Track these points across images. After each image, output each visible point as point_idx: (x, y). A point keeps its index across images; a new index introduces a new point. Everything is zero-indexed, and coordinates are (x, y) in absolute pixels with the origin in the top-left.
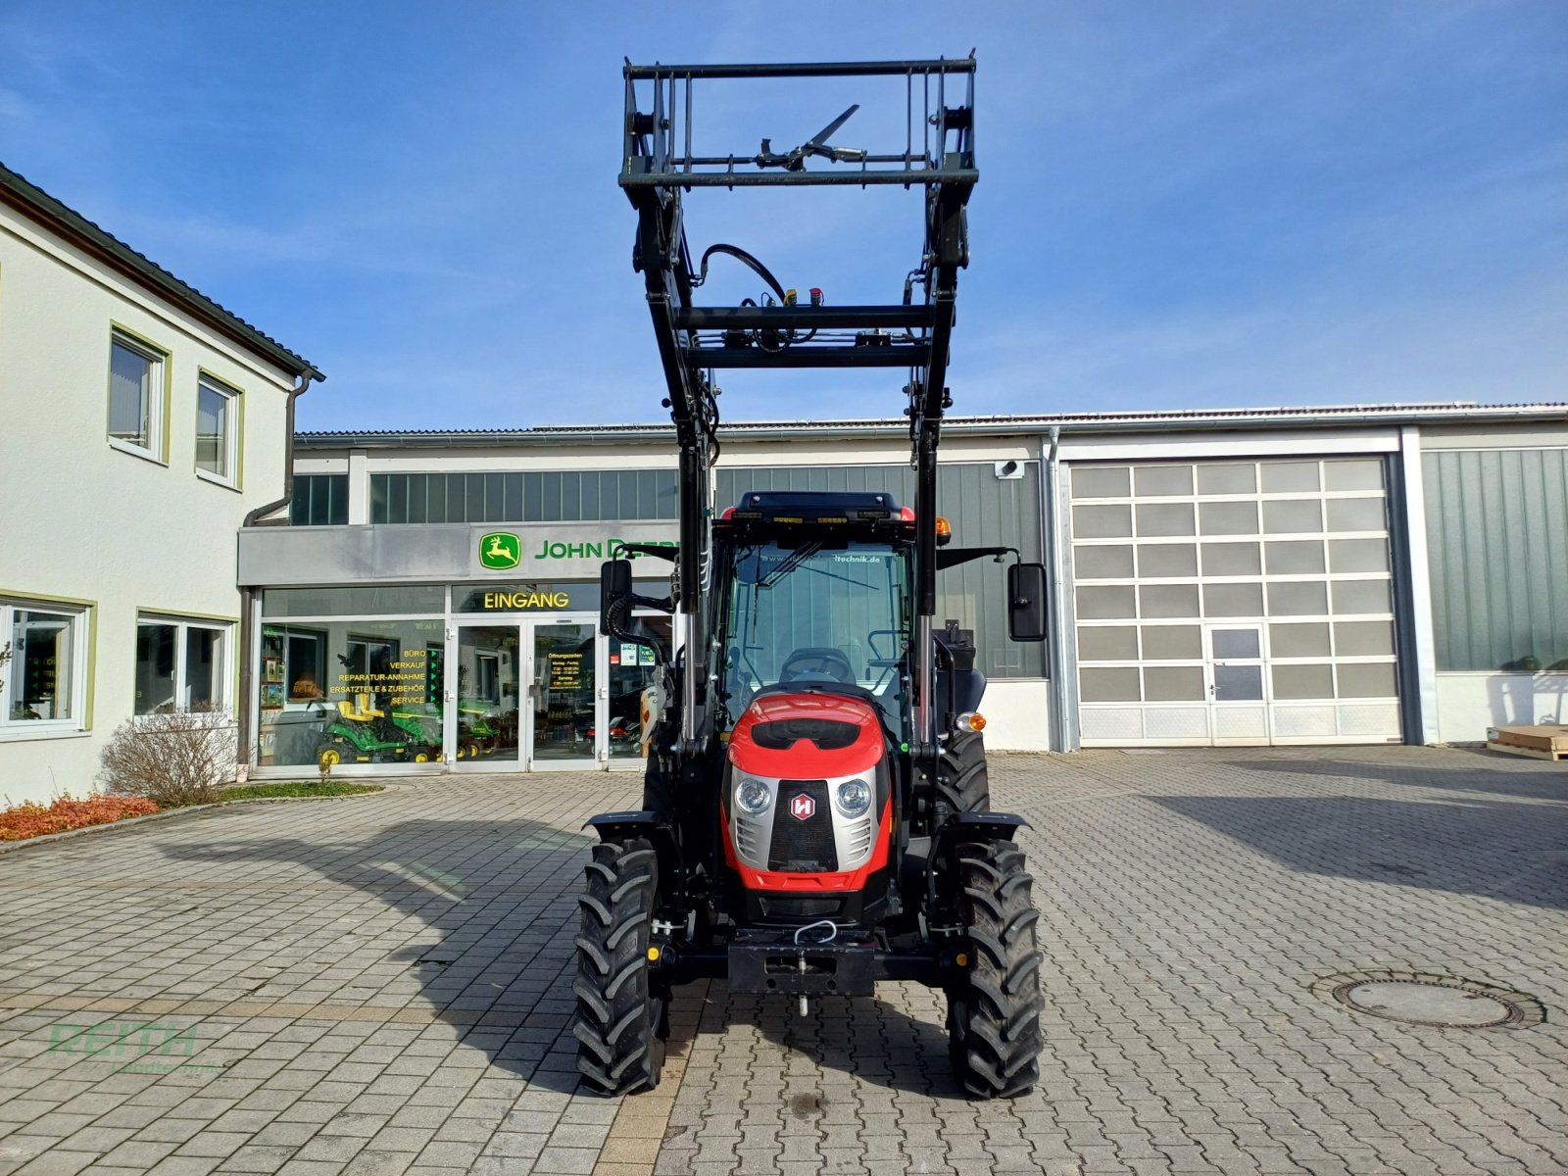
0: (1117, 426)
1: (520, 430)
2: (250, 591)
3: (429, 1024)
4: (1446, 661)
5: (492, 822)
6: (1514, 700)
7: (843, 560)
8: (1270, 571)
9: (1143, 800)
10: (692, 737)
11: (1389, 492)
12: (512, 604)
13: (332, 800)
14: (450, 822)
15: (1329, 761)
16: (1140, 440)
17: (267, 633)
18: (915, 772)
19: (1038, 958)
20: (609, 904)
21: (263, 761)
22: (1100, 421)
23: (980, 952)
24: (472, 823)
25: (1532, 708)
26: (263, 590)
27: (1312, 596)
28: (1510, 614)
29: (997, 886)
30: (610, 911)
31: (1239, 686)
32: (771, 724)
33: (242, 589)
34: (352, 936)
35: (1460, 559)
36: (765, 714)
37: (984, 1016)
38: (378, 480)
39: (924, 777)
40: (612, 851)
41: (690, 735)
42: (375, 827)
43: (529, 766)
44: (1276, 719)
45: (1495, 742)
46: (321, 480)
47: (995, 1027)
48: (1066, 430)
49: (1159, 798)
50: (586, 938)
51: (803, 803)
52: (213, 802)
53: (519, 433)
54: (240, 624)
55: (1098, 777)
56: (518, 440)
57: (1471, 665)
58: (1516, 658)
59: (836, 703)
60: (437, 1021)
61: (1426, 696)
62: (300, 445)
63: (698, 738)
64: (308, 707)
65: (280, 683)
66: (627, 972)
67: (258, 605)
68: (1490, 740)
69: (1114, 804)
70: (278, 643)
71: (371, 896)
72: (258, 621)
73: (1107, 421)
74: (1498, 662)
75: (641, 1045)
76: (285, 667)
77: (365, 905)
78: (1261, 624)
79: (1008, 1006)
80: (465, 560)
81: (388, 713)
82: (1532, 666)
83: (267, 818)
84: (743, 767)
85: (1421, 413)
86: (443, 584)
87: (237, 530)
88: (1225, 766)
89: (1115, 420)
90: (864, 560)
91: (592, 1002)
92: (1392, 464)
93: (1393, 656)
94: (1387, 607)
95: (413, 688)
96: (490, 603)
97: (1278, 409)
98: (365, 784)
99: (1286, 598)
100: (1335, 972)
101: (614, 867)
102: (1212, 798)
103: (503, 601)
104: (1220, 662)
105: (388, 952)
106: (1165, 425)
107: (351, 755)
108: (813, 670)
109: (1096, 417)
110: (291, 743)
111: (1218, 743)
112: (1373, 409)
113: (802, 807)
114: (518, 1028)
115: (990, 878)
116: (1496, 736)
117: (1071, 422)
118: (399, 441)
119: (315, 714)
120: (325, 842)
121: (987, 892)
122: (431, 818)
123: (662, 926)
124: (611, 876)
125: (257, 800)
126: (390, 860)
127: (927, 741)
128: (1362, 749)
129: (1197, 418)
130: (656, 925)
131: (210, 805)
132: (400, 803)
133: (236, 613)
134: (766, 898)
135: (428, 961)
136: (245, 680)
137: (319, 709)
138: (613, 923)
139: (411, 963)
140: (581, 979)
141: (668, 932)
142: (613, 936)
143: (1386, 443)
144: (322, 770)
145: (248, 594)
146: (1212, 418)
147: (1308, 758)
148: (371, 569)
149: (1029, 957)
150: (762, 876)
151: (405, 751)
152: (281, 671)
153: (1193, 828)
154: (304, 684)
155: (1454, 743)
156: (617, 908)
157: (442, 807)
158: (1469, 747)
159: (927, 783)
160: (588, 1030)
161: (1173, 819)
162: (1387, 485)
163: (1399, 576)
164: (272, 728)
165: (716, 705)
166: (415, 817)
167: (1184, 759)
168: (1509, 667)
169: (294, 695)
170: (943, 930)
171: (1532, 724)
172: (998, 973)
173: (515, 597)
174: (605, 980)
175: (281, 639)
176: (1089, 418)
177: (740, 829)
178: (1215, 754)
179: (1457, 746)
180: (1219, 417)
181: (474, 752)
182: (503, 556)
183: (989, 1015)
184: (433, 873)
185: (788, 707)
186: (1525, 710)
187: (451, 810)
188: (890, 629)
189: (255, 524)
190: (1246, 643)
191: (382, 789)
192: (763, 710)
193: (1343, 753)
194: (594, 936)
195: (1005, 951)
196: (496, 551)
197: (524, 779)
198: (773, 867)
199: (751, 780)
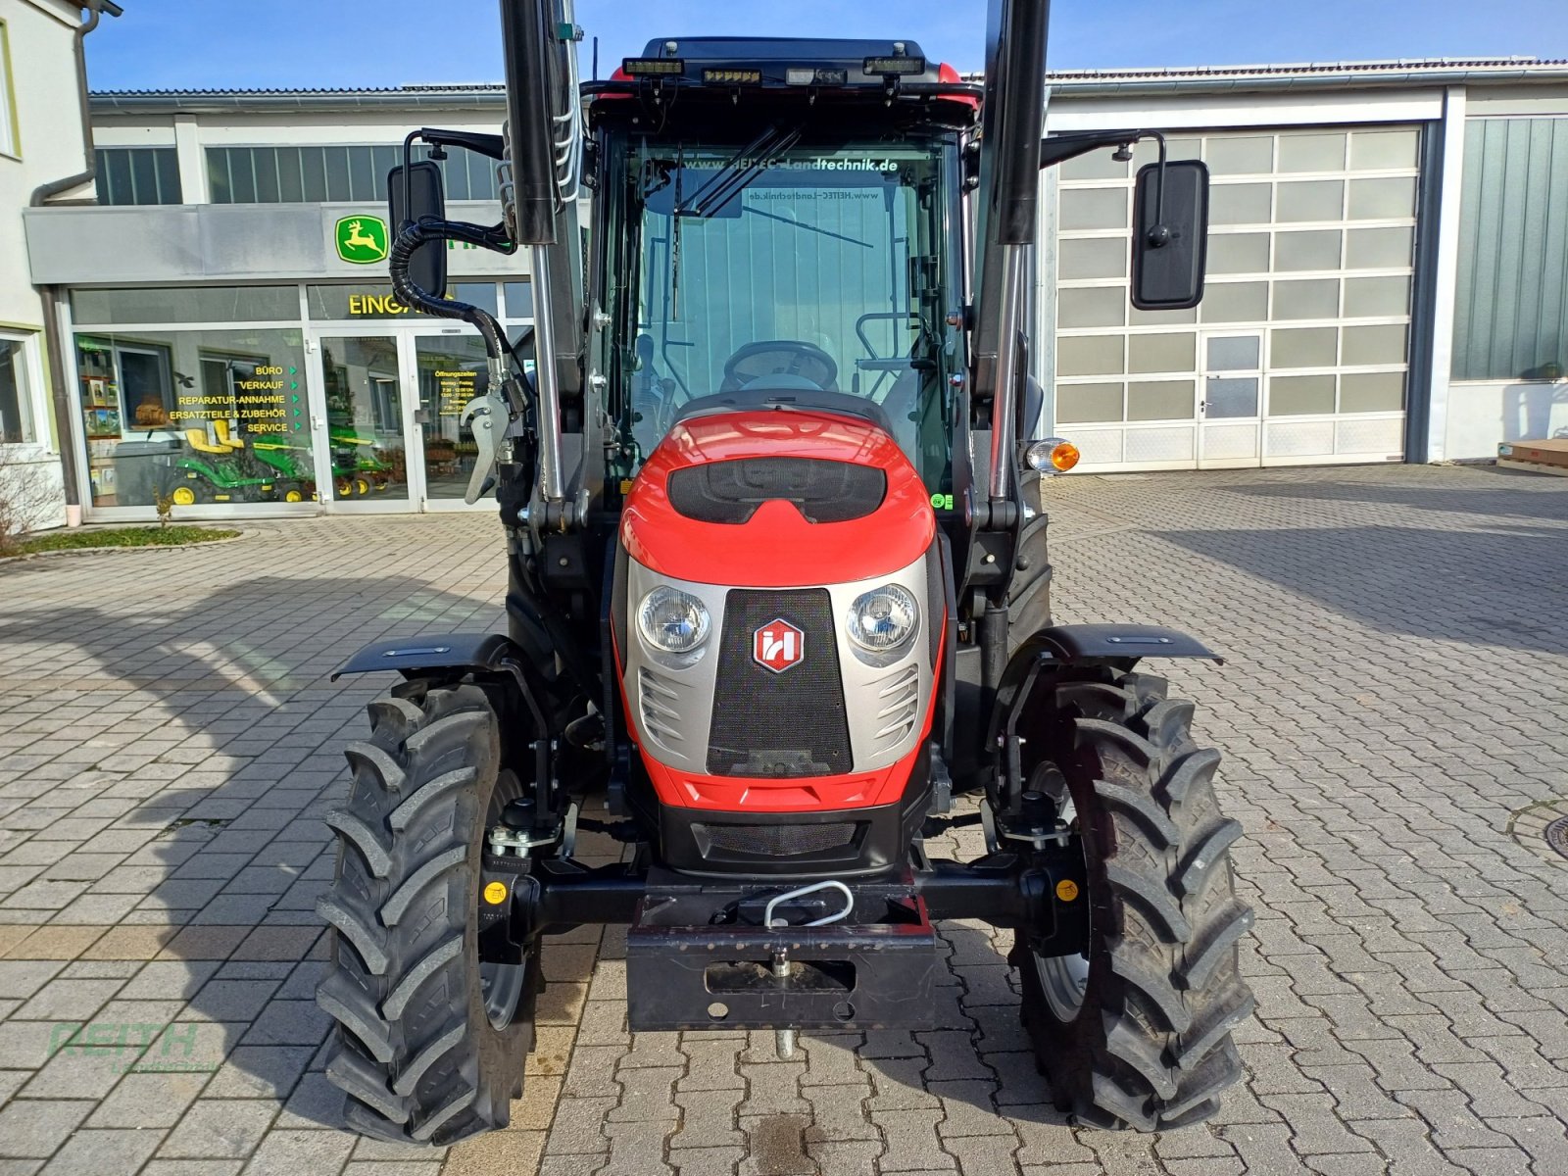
0: (1119, 87)
1: (387, 89)
2: (51, 291)
3: (148, 962)
4: (1462, 370)
5: (359, 581)
6: (1530, 412)
7: (831, 166)
8: (1278, 269)
9: (1148, 536)
10: (559, 494)
11: (1422, 171)
12: (384, 308)
13: (171, 549)
14: (304, 581)
15: (1332, 483)
16: (1142, 106)
17: (85, 345)
18: (976, 550)
19: (1245, 921)
20: (386, 831)
21: (101, 501)
22: (1098, 80)
23: (1128, 909)
24: (334, 581)
25: (1548, 419)
26: (69, 291)
27: (1324, 296)
28: (1538, 316)
29: (1155, 776)
30: (388, 847)
31: (1232, 401)
32: (709, 464)
33: (40, 288)
34: (94, 774)
35: (1492, 251)
36: (697, 447)
37: (1132, 1025)
38: (214, 155)
39: (991, 559)
40: (400, 716)
41: (554, 488)
42: (206, 589)
43: (422, 506)
44: (1269, 437)
45: (1507, 458)
46: (143, 154)
47: (1154, 1045)
48: (1059, 91)
49: (1166, 533)
50: (341, 903)
51: (778, 637)
52: (13, 555)
53: (386, 93)
54: (44, 333)
55: (1086, 509)
56: (385, 102)
57: (1488, 374)
58: (1539, 364)
59: (817, 426)
60: (164, 955)
61: (1436, 408)
62: (98, 109)
63: (570, 496)
64: (149, 437)
65: (115, 408)
66: (424, 969)
67: (63, 310)
68: (1501, 456)
69: (1116, 542)
70: (102, 359)
71: (154, 698)
72: (67, 330)
73: (1108, 80)
74: (1518, 369)
75: (467, 1087)
76: (118, 389)
77: (138, 716)
78: (1262, 330)
79: (1181, 1012)
80: (318, 251)
81: (248, 444)
82: (1554, 373)
83: (75, 575)
84: (651, 560)
85: (1474, 70)
86: (293, 283)
87: (21, 211)
88: (1220, 492)
89: (1117, 80)
90: (870, 166)
91: (357, 1026)
92: (1431, 132)
93: (1404, 365)
94: (1404, 307)
95: (272, 413)
96: (356, 308)
97: (1308, 65)
98: (220, 529)
99: (1296, 298)
100: (1529, 803)
101: (401, 754)
102: (1227, 532)
103: (373, 305)
104: (1213, 375)
105: (134, 803)
106: (1176, 86)
107: (205, 492)
108: (779, 371)
109: (1095, 76)
110: (139, 480)
111: (1203, 466)
112: (1418, 65)
113: (778, 645)
114: (299, 962)
115: (1141, 760)
116: (1509, 452)
117: (1064, 81)
118: (234, 103)
119: (167, 445)
120: (129, 611)
121: (1138, 789)
122: (282, 575)
123: (511, 843)
124: (393, 774)
125: (75, 550)
126: (204, 639)
127: (1002, 495)
128: (1362, 468)
129: (1213, 77)
130: (500, 841)
131: (9, 559)
132: (253, 554)
133: (37, 319)
134: (705, 824)
135: (193, 821)
136: (61, 403)
137: (171, 439)
138: (393, 871)
139: (164, 825)
140: (335, 982)
141: (523, 853)
142: (394, 900)
143: (1426, 108)
144: (161, 512)
145: (48, 295)
146: (1230, 76)
147: (1304, 481)
148: (199, 263)
149: (1228, 919)
150: (695, 784)
151: (273, 488)
152: (113, 393)
153: (1224, 573)
154: (146, 409)
155: (1459, 461)
156: (403, 838)
157: (299, 560)
158: (1476, 464)
159: (997, 570)
160: (356, 1070)
161: (1194, 561)
162: (1422, 161)
163: (1421, 272)
164: (108, 462)
165: (607, 433)
166: (263, 574)
167: (1171, 484)
168: (1529, 375)
169: (133, 421)
170: (1031, 839)
171: (1545, 437)
172: (1165, 948)
173: (387, 300)
174: (382, 983)
175: (107, 354)
176: (1086, 76)
177: (648, 692)
178: (1202, 478)
179: (1463, 463)
180: (1239, 76)
181: (363, 489)
182: (366, 246)
183: (1144, 1024)
184: (255, 659)
185: (735, 434)
186: (1540, 423)
187: (312, 564)
188: (890, 310)
189: (46, 204)
190: (1242, 352)
191: (238, 534)
192: (694, 440)
193: (1343, 472)
194: (358, 896)
195: (1181, 907)
196: (356, 240)
197: (415, 521)
198: (718, 764)
199: (671, 591)
